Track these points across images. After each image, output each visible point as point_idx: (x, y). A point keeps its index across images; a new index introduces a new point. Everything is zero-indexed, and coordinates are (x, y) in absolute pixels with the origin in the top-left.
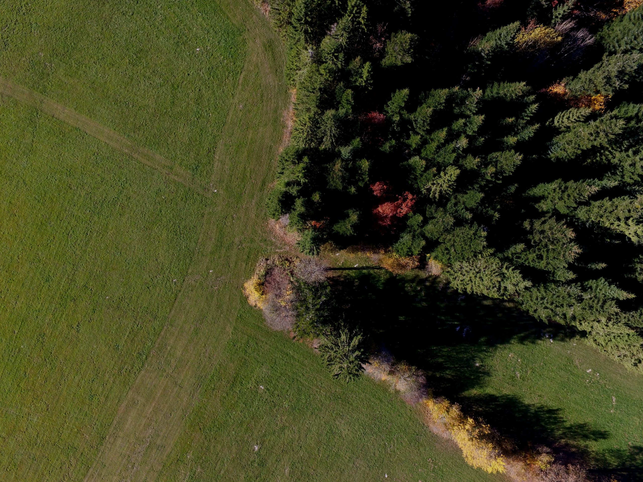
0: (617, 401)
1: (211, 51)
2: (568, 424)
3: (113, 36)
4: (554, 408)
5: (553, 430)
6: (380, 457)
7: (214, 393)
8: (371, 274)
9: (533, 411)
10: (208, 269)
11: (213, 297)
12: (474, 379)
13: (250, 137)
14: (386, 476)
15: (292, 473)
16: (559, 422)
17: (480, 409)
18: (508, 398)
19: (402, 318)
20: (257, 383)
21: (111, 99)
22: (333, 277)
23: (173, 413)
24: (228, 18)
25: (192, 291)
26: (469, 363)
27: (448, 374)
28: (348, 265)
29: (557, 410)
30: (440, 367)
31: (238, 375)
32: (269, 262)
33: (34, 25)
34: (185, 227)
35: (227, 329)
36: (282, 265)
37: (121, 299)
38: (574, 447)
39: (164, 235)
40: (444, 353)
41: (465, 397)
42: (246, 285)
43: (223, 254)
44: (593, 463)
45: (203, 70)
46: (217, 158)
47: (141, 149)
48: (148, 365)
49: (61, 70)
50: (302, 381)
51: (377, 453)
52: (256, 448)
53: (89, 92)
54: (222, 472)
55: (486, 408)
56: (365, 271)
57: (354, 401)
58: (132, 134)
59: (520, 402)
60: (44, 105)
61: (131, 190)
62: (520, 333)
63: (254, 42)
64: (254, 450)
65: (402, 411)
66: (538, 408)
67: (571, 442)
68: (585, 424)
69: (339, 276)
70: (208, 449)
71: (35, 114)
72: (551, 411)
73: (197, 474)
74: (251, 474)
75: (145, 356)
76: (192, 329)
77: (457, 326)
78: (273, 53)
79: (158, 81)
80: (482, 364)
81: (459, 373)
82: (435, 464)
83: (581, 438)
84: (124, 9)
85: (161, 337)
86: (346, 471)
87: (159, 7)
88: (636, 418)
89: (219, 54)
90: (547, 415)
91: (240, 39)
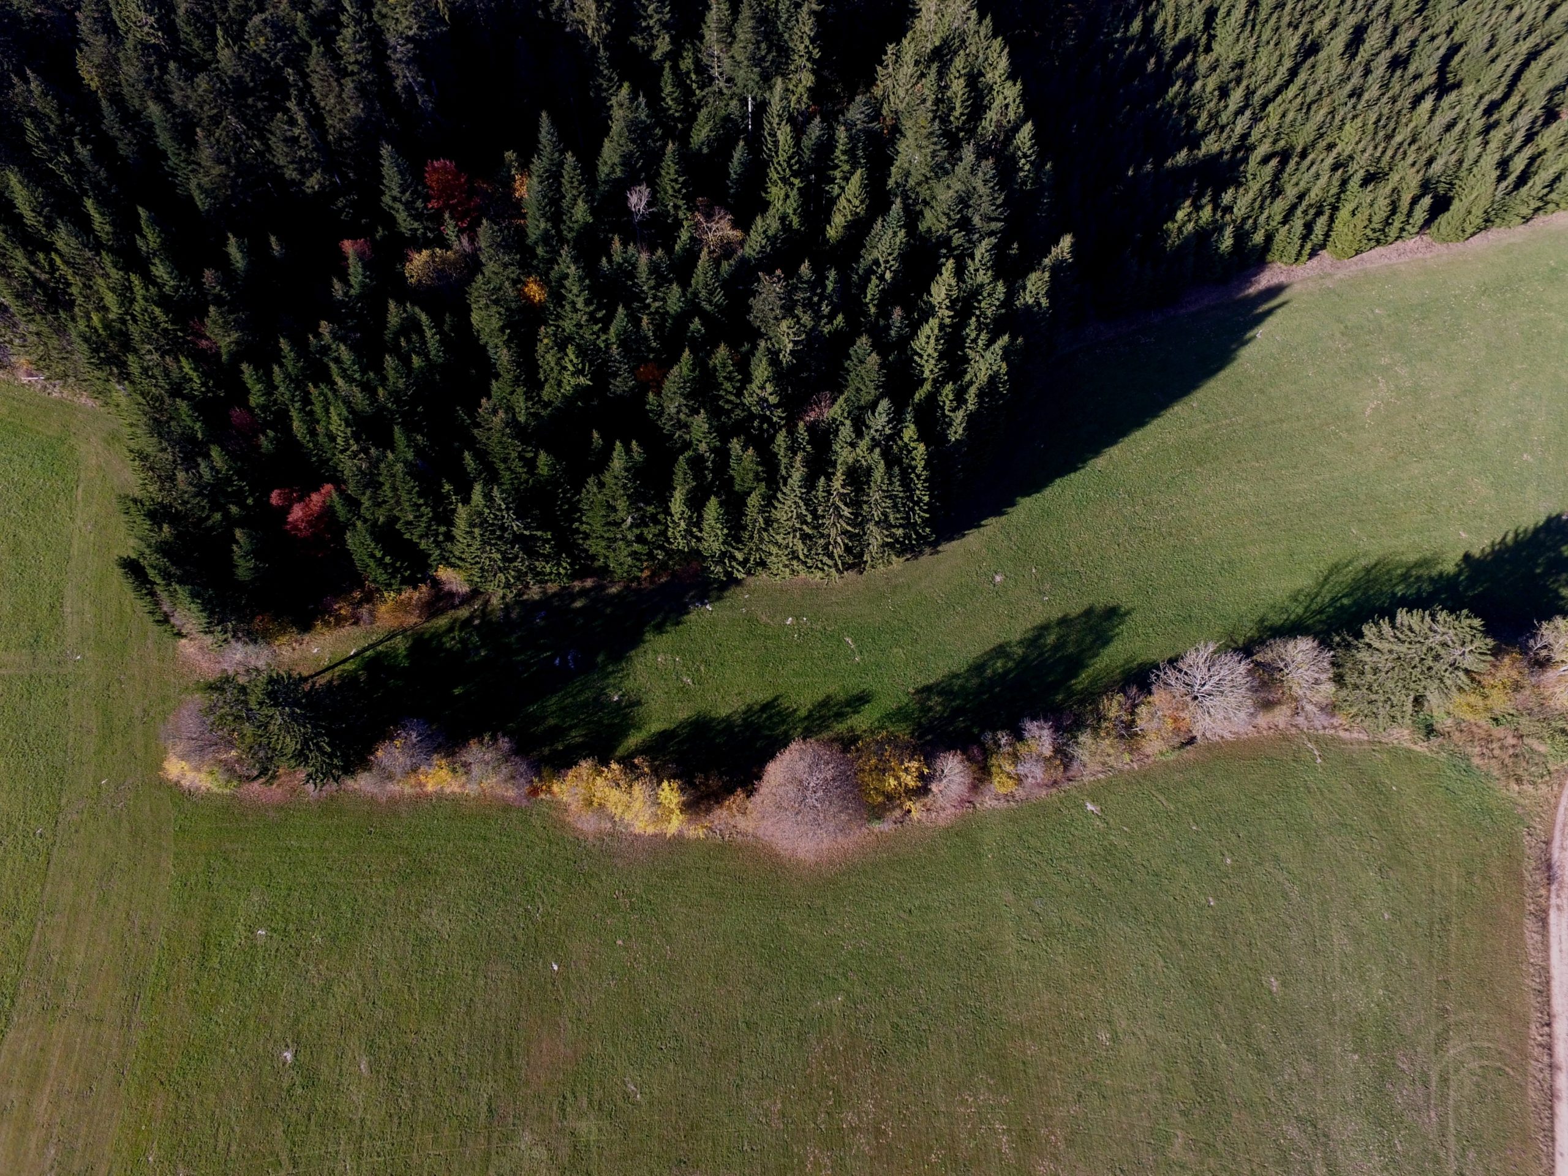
0: (855, 641)
6: (529, 938)
7: (171, 994)
8: (381, 652)
9: (739, 722)
12: (622, 721)
14: (556, 968)
15: (375, 1064)
16: (788, 714)
18: (691, 724)
23: (95, 1083)
24: (39, 433)
25: (76, 832)
26: (599, 702)
28: (339, 658)
29: (776, 699)
30: (558, 732)
31: (207, 934)
34: (37, 736)
35: (163, 864)
42: (165, 765)
43: (119, 745)
50: (330, 880)
51: (520, 934)
52: (288, 1055)
54: (234, 1148)
56: (368, 653)
57: (438, 865)
59: (713, 719)
62: (652, 619)
63: (88, 443)
64: (284, 1064)
74: (295, 1116)
75: (8, 1000)
77: (552, 658)
80: (620, 693)
82: (630, 896)
83: (836, 720)
85: (34, 947)
86: (476, 1000)
89: (34, 480)
90: (765, 715)
91: (64, 448)
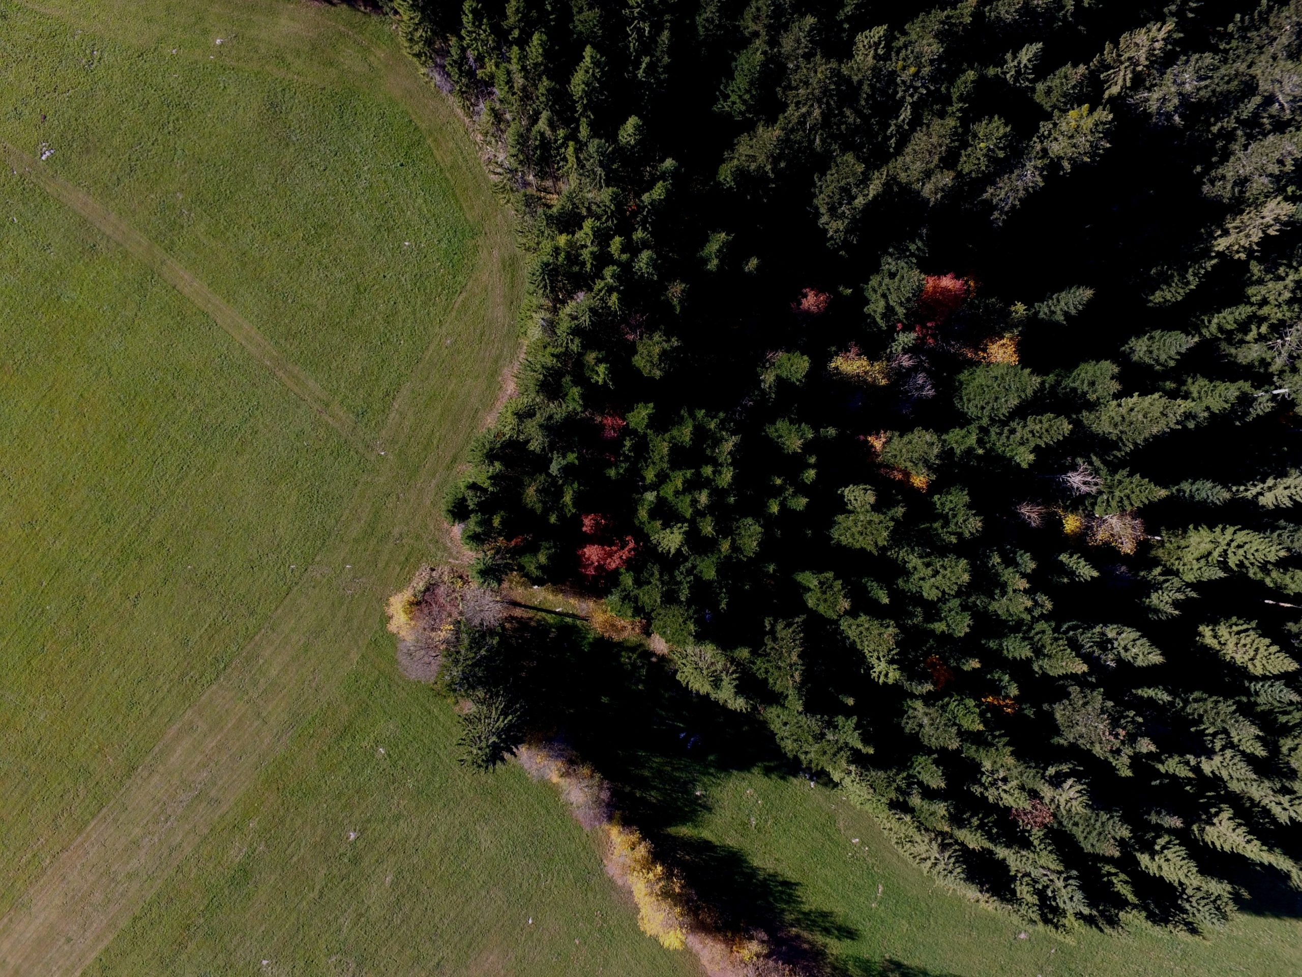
0: (884, 892)
1: (425, 250)
2: (806, 908)
3: (288, 193)
4: (793, 881)
5: (783, 910)
6: (528, 892)
7: (311, 742)
8: (576, 626)
9: (761, 878)
10: (345, 562)
11: (342, 604)
12: (689, 812)
13: (450, 388)
14: (530, 922)
15: (395, 884)
16: (795, 902)
17: (687, 857)
18: (730, 852)
19: (605, 700)
20: (377, 742)
21: (263, 284)
22: (522, 617)
23: (244, 757)
24: (461, 208)
25: (314, 587)
26: (685, 787)
27: (653, 796)
28: (547, 606)
29: (797, 884)
30: (644, 784)
31: (351, 724)
32: (434, 574)
33: (179, 152)
34: (326, 494)
35: (352, 656)
36: (452, 582)
37: (209, 574)
38: (809, 942)
39: (293, 498)
40: (654, 765)
41: (669, 835)
42: (392, 600)
43: (371, 547)
44: (828, 970)
45: (407, 276)
46: (397, 407)
47: (290, 366)
48: (224, 679)
49: (202, 224)
50: (441, 755)
51: (525, 885)
52: (353, 836)
53: (234, 265)
54: (295, 859)
55: (696, 857)
56: (568, 620)
57: (509, 803)
58: (282, 341)
59: (746, 861)
60: (165, 268)
61: (261, 420)
62: (769, 761)
63: (490, 253)
64: (347, 838)
65: (575, 833)
66: (770, 875)
67: (805, 934)
68: (832, 913)
69: (531, 619)
70: (282, 821)
71: (149, 277)
72: (787, 884)
73: (257, 852)
74: (335, 871)
75: (223, 665)
76: (302, 642)
77: (681, 730)
78: (513, 276)
79: (339, 275)
80: (704, 793)
81: (668, 798)
82: (605, 921)
83: (821, 931)
84: (315, 159)
85: (253, 643)
86: (474, 900)
87: (366, 168)
88: (904, 922)
89: (434, 259)
90: (780, 888)
91: (470, 244)
